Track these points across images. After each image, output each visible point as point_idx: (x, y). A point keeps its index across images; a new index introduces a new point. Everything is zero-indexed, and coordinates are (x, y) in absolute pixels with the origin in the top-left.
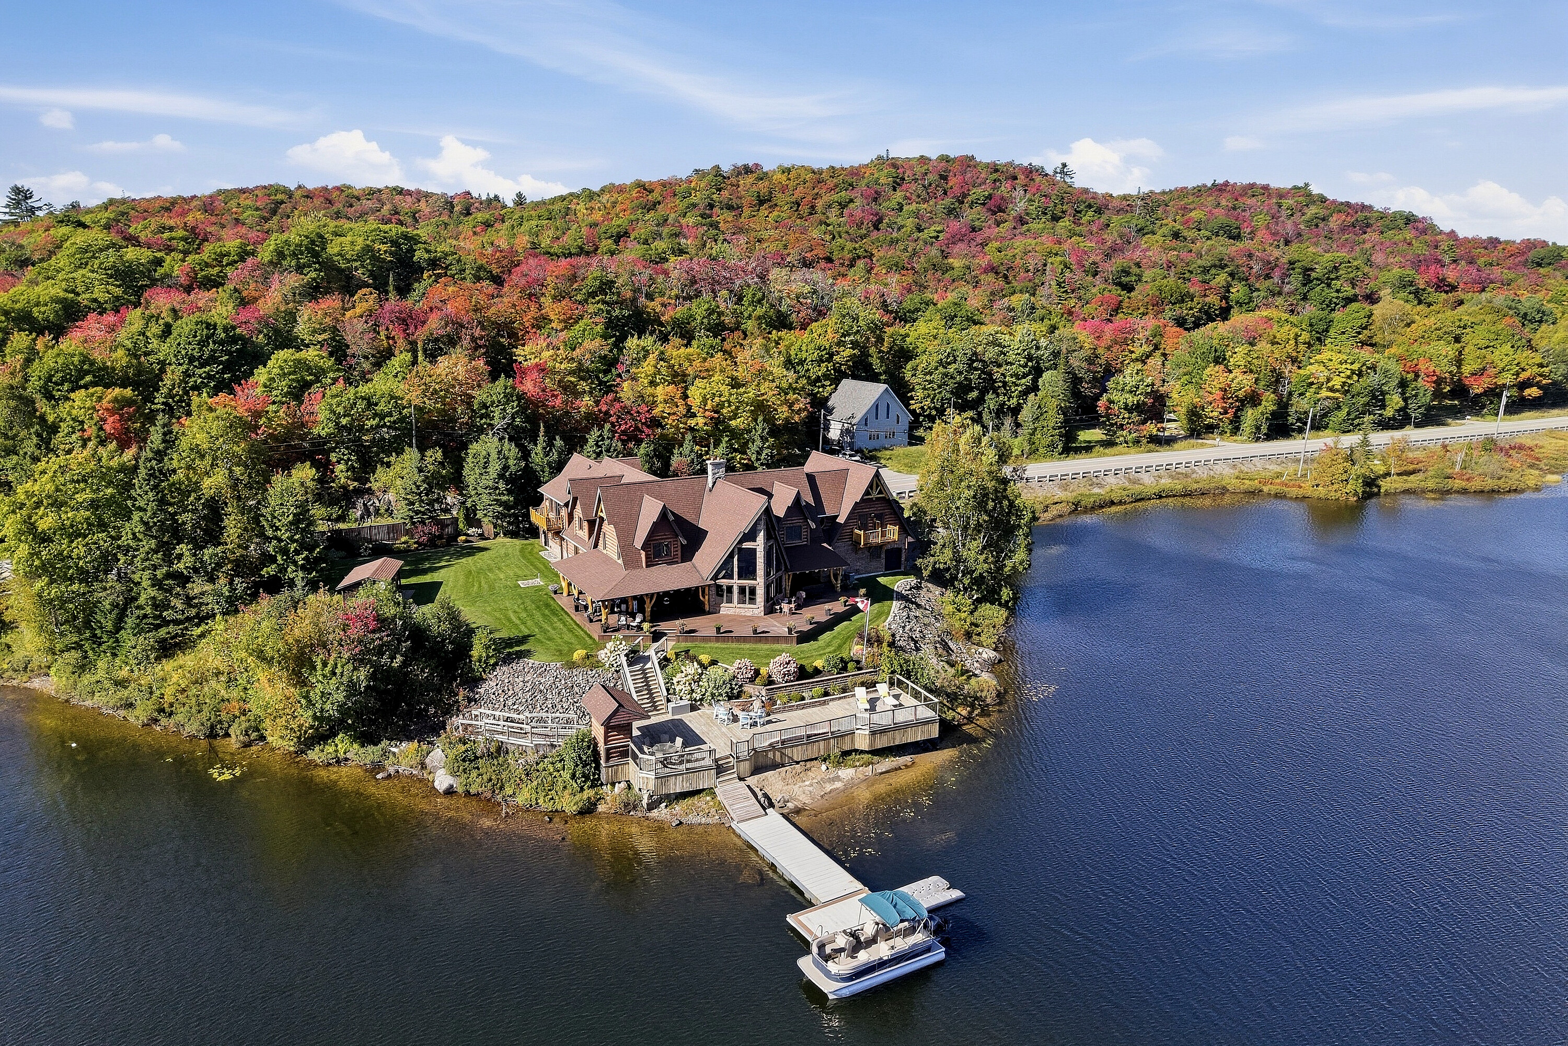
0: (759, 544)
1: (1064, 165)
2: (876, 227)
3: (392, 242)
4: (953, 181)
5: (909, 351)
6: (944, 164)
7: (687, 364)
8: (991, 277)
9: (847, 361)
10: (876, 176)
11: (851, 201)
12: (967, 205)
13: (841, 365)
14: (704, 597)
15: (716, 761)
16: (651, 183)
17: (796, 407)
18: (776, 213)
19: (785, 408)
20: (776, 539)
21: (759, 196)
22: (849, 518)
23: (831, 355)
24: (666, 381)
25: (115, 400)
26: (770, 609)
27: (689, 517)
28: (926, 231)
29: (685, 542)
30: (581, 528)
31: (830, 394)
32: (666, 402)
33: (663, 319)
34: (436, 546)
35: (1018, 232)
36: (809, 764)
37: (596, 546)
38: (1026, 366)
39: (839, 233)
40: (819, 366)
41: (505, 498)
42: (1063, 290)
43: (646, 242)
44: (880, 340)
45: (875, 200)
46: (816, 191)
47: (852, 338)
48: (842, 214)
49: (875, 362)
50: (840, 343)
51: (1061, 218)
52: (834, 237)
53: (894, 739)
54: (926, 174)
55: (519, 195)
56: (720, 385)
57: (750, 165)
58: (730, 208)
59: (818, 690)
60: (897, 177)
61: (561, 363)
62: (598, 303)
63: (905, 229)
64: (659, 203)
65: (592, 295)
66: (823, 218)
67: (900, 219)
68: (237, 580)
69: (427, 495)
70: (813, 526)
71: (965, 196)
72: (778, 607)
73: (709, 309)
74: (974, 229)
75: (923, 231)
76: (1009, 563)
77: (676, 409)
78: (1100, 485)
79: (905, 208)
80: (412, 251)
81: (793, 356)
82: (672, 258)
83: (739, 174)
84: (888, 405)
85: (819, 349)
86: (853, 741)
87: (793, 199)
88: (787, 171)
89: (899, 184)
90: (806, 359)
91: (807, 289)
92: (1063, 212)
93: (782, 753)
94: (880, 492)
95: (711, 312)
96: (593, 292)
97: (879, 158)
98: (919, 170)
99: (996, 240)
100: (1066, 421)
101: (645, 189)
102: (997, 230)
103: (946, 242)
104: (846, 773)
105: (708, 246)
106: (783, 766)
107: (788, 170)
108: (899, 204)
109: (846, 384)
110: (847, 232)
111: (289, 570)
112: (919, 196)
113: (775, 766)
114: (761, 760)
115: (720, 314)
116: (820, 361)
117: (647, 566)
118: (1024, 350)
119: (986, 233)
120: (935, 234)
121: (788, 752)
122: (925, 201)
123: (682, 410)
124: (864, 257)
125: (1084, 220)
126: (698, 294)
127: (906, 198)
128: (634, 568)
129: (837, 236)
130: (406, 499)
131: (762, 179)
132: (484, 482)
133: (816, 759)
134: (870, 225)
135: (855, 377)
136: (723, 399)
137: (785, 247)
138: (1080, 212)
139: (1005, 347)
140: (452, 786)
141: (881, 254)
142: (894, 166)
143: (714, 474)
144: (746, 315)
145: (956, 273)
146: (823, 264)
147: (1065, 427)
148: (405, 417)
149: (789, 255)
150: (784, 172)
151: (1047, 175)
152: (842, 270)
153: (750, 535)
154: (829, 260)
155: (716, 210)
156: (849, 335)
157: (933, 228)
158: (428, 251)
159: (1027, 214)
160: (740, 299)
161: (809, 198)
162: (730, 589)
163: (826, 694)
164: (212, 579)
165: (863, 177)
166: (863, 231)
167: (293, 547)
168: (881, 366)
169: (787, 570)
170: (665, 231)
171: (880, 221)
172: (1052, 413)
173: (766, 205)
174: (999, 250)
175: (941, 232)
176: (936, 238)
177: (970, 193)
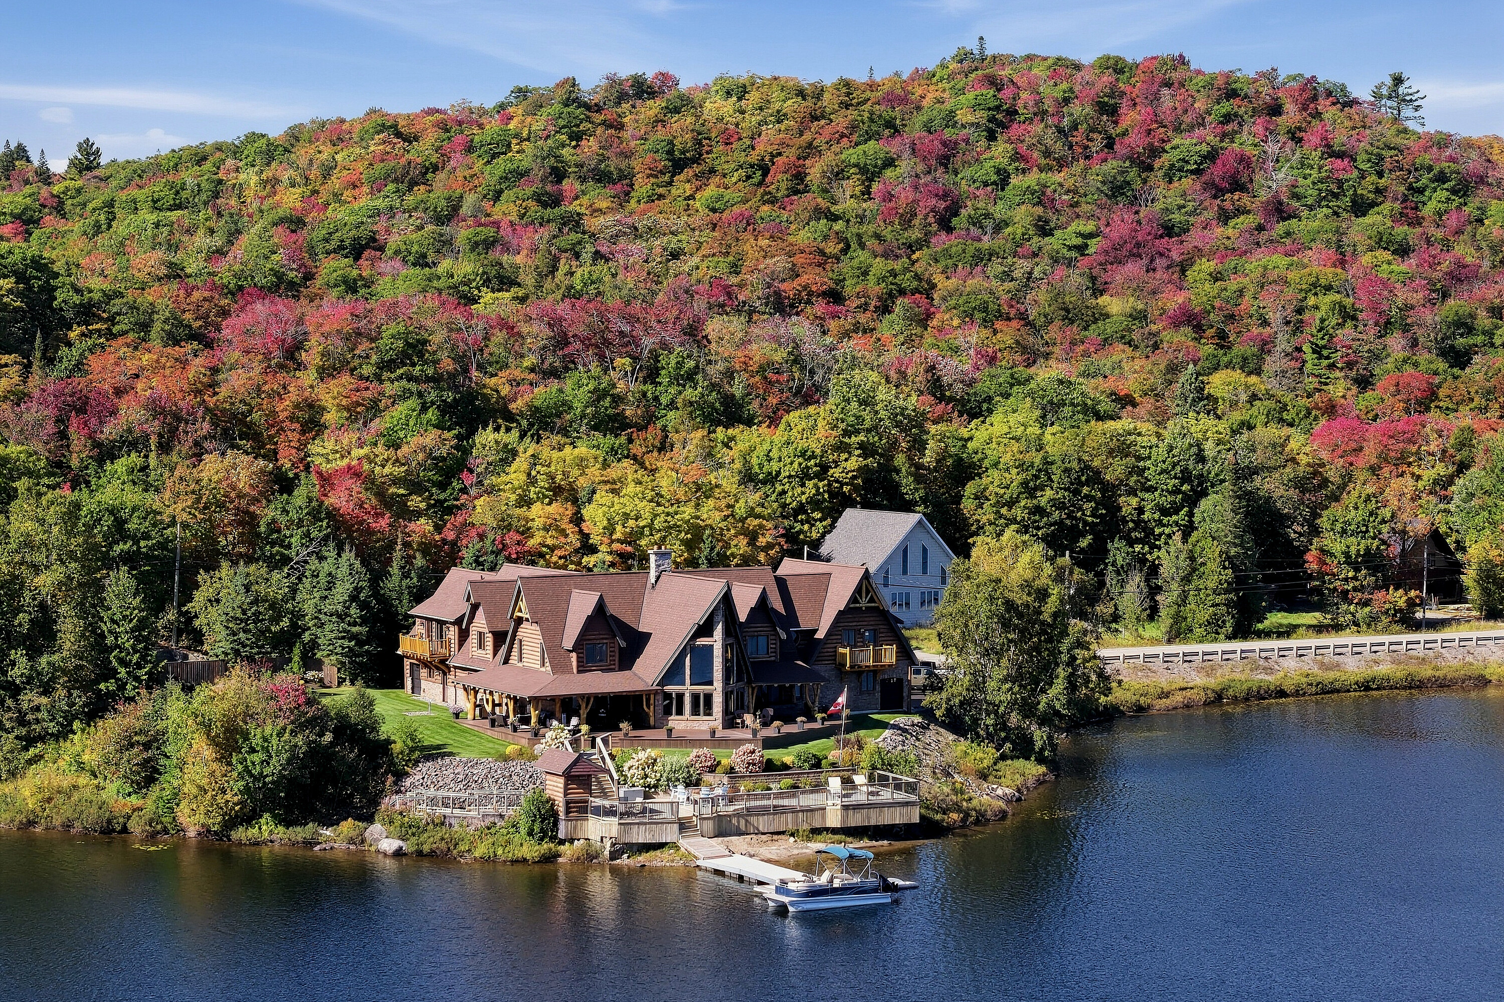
0: (717, 640)
1: (1398, 80)
2: (945, 225)
3: (15, 273)
4: (1130, 118)
5: (972, 465)
6: (1108, 78)
7: (576, 472)
8: (1183, 336)
9: (854, 478)
10: (948, 106)
11: (890, 163)
12: (1160, 174)
13: (842, 484)
14: (649, 708)
15: (679, 819)
16: (411, 119)
17: (762, 541)
18: (710, 191)
19: (743, 541)
20: (736, 637)
21: (670, 152)
22: (829, 633)
23: (824, 468)
24: (545, 496)
26: (730, 721)
27: (627, 618)
28: (1058, 233)
29: (623, 644)
30: (481, 645)
31: (823, 536)
32: (546, 529)
33: (513, 406)
35: (1263, 237)
36: (775, 837)
37: (506, 661)
38: (1176, 491)
39: (860, 237)
40: (803, 485)
41: (355, 629)
42: (1325, 362)
43: (421, 261)
44: (919, 445)
45: (945, 161)
46: (807, 136)
47: (862, 437)
48: (867, 193)
49: (907, 484)
50: (842, 447)
51: (1374, 204)
52: (846, 250)
53: (869, 818)
54: (1067, 101)
56: (637, 501)
57: (648, 76)
58: (602, 177)
59: (786, 782)
60: (997, 108)
61: (383, 466)
62: (400, 378)
63: (1009, 230)
64: (435, 168)
65: (388, 365)
66: (823, 203)
67: (1000, 204)
68: (75, 693)
69: (255, 622)
70: (784, 636)
71: (1155, 152)
72: (739, 721)
73: (596, 390)
74: (1169, 230)
75: (1050, 233)
76: (1043, 700)
77: (563, 540)
78: (1269, 670)
79: (1014, 181)
80: (50, 291)
81: (756, 469)
82: (487, 296)
83: (622, 97)
84: (925, 550)
85: (803, 454)
86: (824, 817)
87: (754, 158)
88: (736, 90)
89: (1001, 125)
90: (778, 473)
91: (779, 356)
92: (1378, 191)
93: (747, 821)
94: (872, 600)
95: (599, 395)
96: (391, 361)
97: (963, 57)
98: (1051, 92)
99: (1210, 257)
100: (1239, 581)
101: (398, 135)
102: (1219, 231)
103: (1102, 259)
104: (815, 845)
105: (563, 268)
106: (748, 834)
107: (742, 91)
108: (998, 171)
109: (852, 517)
110: (878, 236)
111: (129, 687)
112: (1047, 154)
115: (618, 400)
116: (804, 476)
117: (579, 672)
118: (1174, 465)
119: (1194, 239)
120: (1079, 241)
121: (753, 820)
122: (1062, 163)
123: (574, 540)
124: (915, 291)
125: (1428, 210)
126: (569, 365)
127: (1017, 157)
128: (563, 672)
129: (854, 246)
130: (227, 628)
131: (677, 110)
132: (328, 608)
133: (783, 833)
134: (931, 219)
135: (867, 505)
136: (642, 523)
137: (735, 269)
138: (1421, 191)
140: (401, 848)
141: (953, 283)
142: (993, 82)
143: (658, 566)
144: (664, 400)
145: (1109, 327)
146: (819, 307)
147: (1236, 591)
148: (167, 540)
149: (741, 285)
150: (729, 94)
151: (1353, 103)
152: (863, 318)
153: (705, 629)
154: (835, 296)
155: (569, 185)
156: (857, 432)
157: (1073, 227)
158: (78, 291)
159: (1297, 197)
160: (652, 375)
161: (790, 154)
162: (680, 697)
163: (796, 786)
164: (47, 691)
165: (919, 108)
166: (915, 234)
168: (917, 490)
169: (749, 682)
170: (462, 234)
171: (954, 210)
172: (1212, 566)
173: (688, 172)
174: (1216, 277)
175: (1091, 236)
176: (1081, 249)
177: (1167, 147)
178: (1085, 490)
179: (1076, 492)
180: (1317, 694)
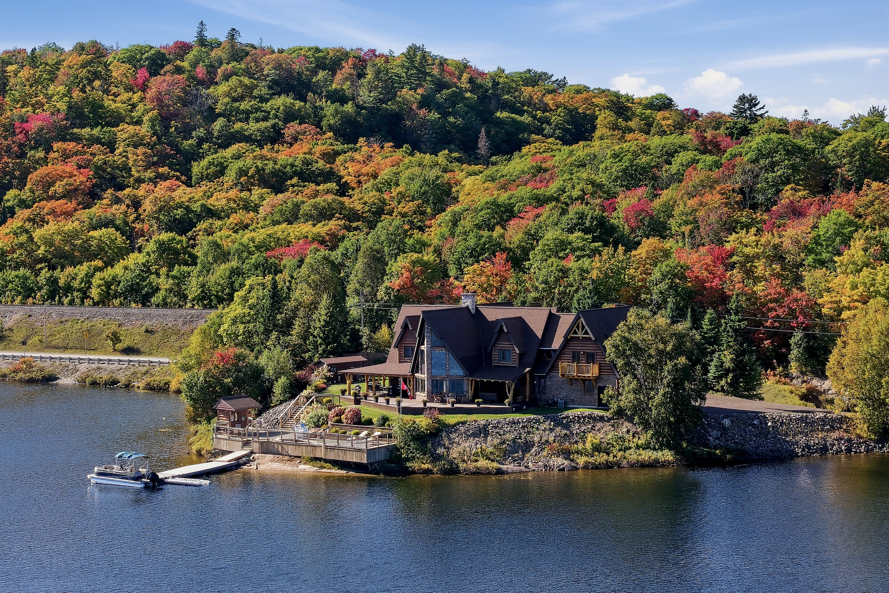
14: (410, 386)
53: (339, 456)
70: (518, 351)
86: (320, 451)
93: (282, 447)
104: (304, 467)
106: (282, 455)
114: (271, 448)
117: (400, 362)
121: (286, 447)
128: (392, 362)
133: (300, 457)
169: (466, 376)
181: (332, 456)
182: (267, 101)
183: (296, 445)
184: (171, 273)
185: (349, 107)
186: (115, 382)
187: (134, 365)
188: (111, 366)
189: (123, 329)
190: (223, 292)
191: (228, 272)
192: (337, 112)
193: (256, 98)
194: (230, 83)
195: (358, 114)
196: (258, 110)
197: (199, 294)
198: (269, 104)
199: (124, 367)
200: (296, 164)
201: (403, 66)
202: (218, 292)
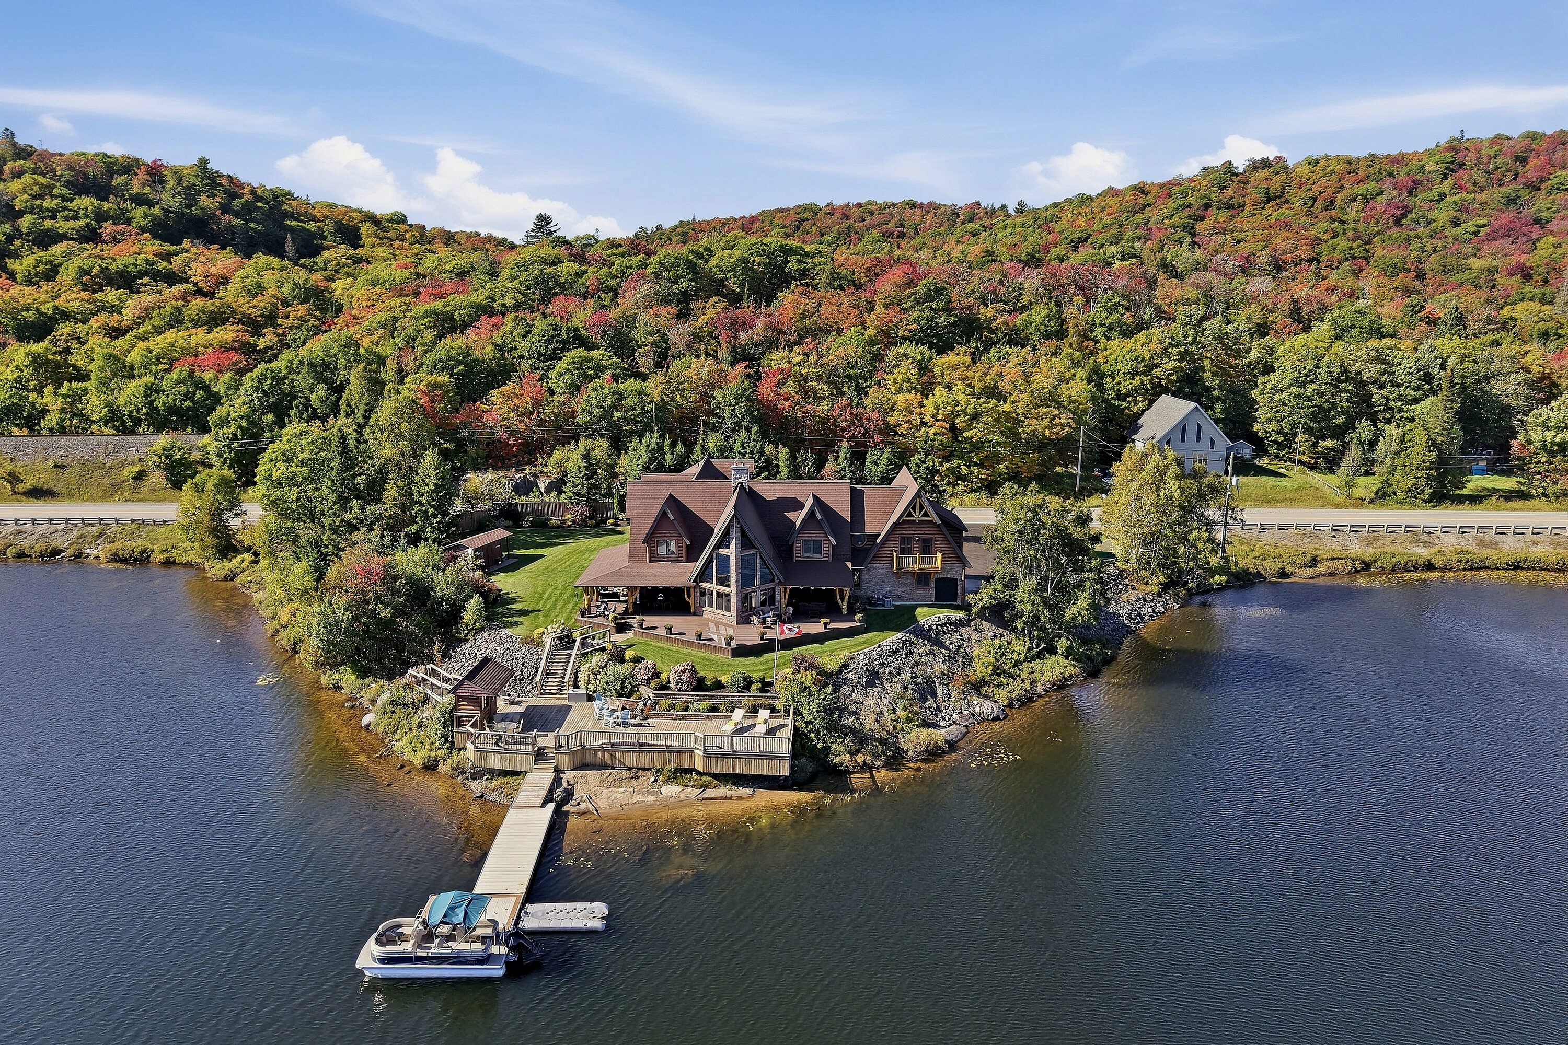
0: (732, 552)
2: (1398, 222)
3: (768, 254)
4: (1533, 162)
6: (1526, 143)
7: (948, 372)
9: (1169, 375)
10: (1424, 162)
11: (1381, 193)
14: (689, 598)
15: (541, 748)
16: (1152, 185)
17: (1055, 422)
18: (1282, 211)
21: (1268, 193)
22: (885, 539)
23: (1150, 368)
24: (913, 389)
25: (429, 384)
28: (1464, 225)
29: (688, 542)
32: (903, 409)
34: (586, 526)
36: (639, 773)
40: (1133, 379)
43: (1101, 247)
45: (1411, 191)
46: (1342, 182)
48: (1362, 209)
49: (1208, 377)
50: (1163, 355)
54: (1496, 155)
55: (1021, 204)
56: (959, 394)
57: (1271, 158)
58: (1230, 207)
59: (707, 703)
60: (1452, 163)
61: (807, 368)
63: (1434, 224)
66: (1339, 214)
67: (1435, 211)
70: (834, 542)
71: (1544, 180)
73: (1048, 316)
74: (1537, 221)
75: (1459, 226)
77: (910, 417)
78: (1426, 544)
79: (1448, 199)
81: (1104, 367)
83: (1254, 169)
84: (1199, 427)
85: (1136, 359)
86: (692, 759)
87: (1310, 194)
88: (1313, 162)
89: (1452, 171)
90: (1119, 371)
93: (612, 755)
94: (925, 515)
95: (1050, 319)
98: (1489, 152)
100: (1442, 461)
101: (1142, 192)
103: (1486, 238)
104: (671, 790)
106: (613, 768)
107: (1317, 162)
108: (1441, 194)
109: (1165, 399)
112: (1475, 184)
113: (603, 766)
114: (589, 758)
115: (1063, 321)
116: (1135, 373)
117: (651, 561)
120: (1474, 229)
121: (619, 755)
122: (1482, 189)
123: (917, 418)
124: (1360, 258)
127: (1456, 186)
128: (638, 561)
131: (1279, 174)
135: (1175, 394)
139: (1393, 365)
140: (370, 723)
141: (1383, 253)
142: (1456, 149)
146: (1303, 266)
147: (1437, 468)
150: (1309, 164)
153: (726, 542)
155: (1212, 211)
157: (1474, 222)
158: (800, 262)
161: (1330, 192)
162: (710, 593)
163: (714, 709)
165: (1408, 165)
166: (1380, 228)
167: (431, 511)
170: (1128, 234)
171: (1406, 215)
172: (1418, 449)
173: (1273, 203)
174: (1556, 246)
175: (1484, 226)
176: (1476, 233)
177: (1551, 177)
178: (1343, 386)
179: (1336, 387)
180: (1464, 569)
181: (720, 767)
182: (71, 200)
183: (640, 752)
184: (59, 392)
185: (156, 210)
186: (56, 552)
187: (76, 525)
188: (40, 528)
189: (19, 464)
190: (138, 412)
191: (142, 390)
192: (146, 216)
193: (56, 197)
194: (23, 180)
195: (167, 217)
196: (65, 208)
197: (105, 416)
198: (74, 203)
199: (60, 528)
200: (138, 263)
201: (197, 176)
202: (131, 412)
